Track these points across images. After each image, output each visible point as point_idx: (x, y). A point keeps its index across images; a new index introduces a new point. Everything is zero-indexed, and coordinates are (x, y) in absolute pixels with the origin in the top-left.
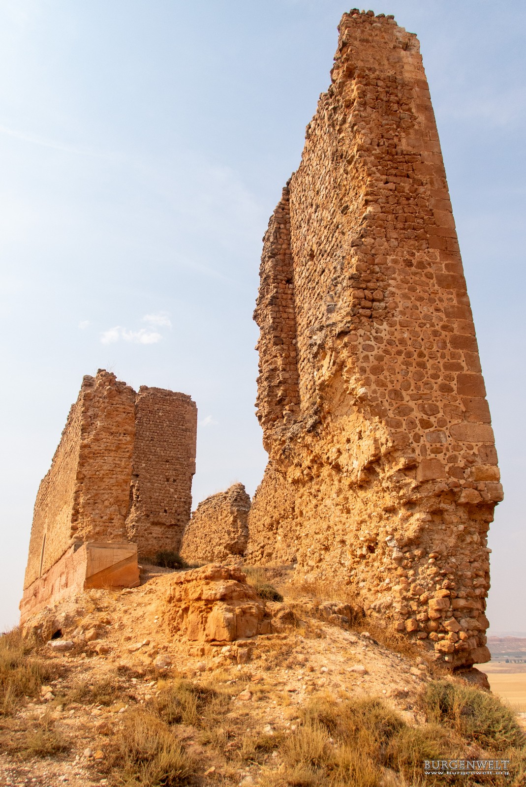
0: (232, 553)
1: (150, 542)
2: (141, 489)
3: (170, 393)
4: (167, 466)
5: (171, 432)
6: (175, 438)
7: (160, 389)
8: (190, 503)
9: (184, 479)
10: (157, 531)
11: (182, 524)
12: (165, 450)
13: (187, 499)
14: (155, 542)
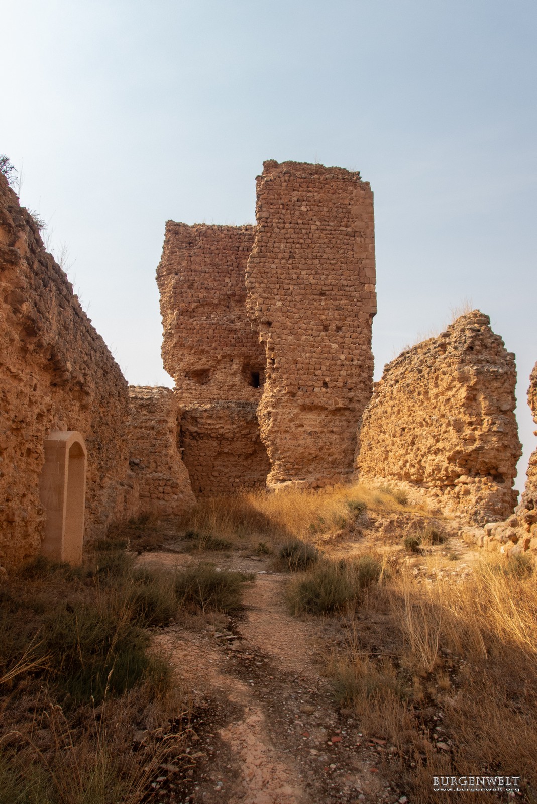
0: (469, 473)
1: (301, 442)
2: (277, 347)
3: (319, 169)
4: (323, 303)
5: (326, 240)
6: (334, 250)
7: (300, 164)
8: (371, 368)
9: (356, 324)
10: (312, 420)
11: (357, 406)
12: (317, 273)
13: (363, 361)
14: (309, 440)
